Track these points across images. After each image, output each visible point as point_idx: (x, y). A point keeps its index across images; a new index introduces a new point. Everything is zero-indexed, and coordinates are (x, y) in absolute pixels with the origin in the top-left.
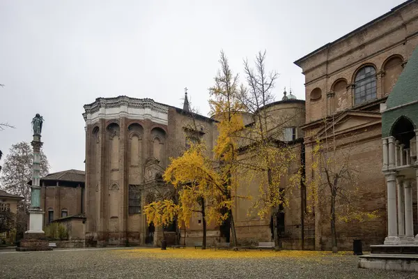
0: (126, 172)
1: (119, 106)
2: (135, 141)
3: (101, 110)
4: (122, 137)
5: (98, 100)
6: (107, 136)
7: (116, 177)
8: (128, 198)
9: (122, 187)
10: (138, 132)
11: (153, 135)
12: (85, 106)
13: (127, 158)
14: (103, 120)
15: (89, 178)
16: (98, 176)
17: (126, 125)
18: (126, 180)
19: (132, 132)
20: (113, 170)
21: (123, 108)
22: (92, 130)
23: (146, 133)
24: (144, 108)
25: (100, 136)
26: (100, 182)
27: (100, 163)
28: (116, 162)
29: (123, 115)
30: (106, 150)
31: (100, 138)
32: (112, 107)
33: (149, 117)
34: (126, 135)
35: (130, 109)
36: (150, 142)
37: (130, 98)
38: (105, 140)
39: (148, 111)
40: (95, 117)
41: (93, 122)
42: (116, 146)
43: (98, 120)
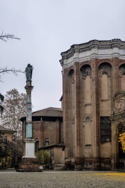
0: (98, 106)
1: (90, 49)
2: (104, 79)
3: (75, 55)
4: (94, 75)
5: (73, 46)
6: (81, 77)
7: (89, 110)
8: (100, 129)
9: (94, 119)
10: (107, 70)
11: (121, 71)
12: (62, 54)
13: (98, 93)
14: (77, 64)
15: (67, 113)
16: (74, 111)
17: (97, 65)
18: (98, 113)
19: (102, 70)
20: (86, 105)
21: (94, 51)
22: (68, 73)
23: (115, 70)
24: (112, 48)
25: (75, 77)
26: (76, 116)
27: (75, 100)
28: (89, 97)
29: (94, 57)
30: (80, 88)
31: (75, 79)
32: (85, 51)
33: (117, 56)
34: (97, 74)
35: (100, 51)
36: (118, 77)
37: (100, 41)
38: (79, 80)
39: (116, 50)
40: (70, 62)
41: (69, 66)
42: (88, 84)
43: (73, 64)
